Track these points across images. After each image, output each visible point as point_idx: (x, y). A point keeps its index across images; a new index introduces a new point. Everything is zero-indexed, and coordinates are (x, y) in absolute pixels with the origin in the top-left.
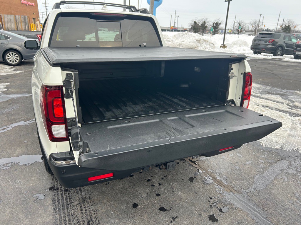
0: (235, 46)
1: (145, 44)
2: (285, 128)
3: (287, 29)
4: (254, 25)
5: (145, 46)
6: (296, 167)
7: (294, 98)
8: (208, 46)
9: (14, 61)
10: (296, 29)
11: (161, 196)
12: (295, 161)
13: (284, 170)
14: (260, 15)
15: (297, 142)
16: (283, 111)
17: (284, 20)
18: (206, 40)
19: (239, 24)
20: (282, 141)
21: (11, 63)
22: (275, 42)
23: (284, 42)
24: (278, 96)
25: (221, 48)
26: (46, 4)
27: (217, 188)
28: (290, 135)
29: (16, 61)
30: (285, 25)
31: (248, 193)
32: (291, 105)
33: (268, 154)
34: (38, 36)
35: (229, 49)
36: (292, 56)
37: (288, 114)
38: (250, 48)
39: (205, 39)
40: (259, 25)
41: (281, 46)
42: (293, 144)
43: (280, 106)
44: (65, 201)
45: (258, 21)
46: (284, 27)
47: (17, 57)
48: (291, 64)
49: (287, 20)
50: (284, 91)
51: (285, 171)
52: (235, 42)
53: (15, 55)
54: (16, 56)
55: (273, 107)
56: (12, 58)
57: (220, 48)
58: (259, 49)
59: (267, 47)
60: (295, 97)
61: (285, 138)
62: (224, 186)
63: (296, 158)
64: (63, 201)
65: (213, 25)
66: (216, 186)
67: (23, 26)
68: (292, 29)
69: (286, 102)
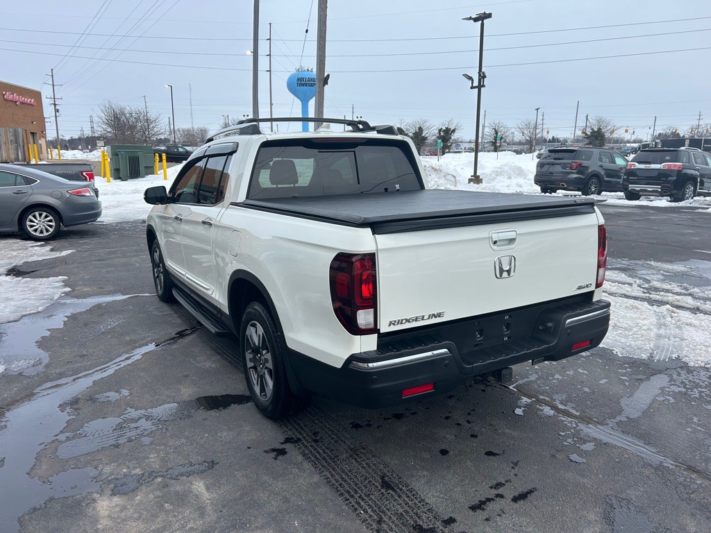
0: (499, 178)
1: (397, 186)
2: (648, 325)
3: (596, 138)
4: (525, 131)
5: (398, 190)
6: (682, 383)
7: (648, 274)
8: (442, 181)
9: (44, 231)
10: (615, 136)
11: (480, 437)
12: (679, 374)
13: (665, 387)
14: (537, 109)
15: (674, 346)
16: (635, 298)
17: (587, 119)
18: (438, 168)
19: (495, 129)
20: (649, 346)
21: (37, 234)
22: (584, 167)
23: (601, 166)
24: (617, 272)
25: (472, 183)
26: (54, 98)
27: (565, 421)
28: (659, 336)
29: (47, 231)
30: (592, 129)
31: (616, 423)
32: (647, 286)
33: (630, 368)
34: (84, 174)
35: (488, 185)
36: (622, 194)
37: (646, 303)
38: (533, 182)
39: (434, 166)
40: (537, 131)
41: (596, 175)
42: (668, 350)
43: (626, 289)
44: (325, 455)
45: (533, 123)
46: (589, 132)
47: (50, 221)
48: (622, 210)
49: (594, 118)
50: (625, 263)
51: (667, 389)
52: (499, 170)
53: (46, 217)
54: (48, 219)
55: (615, 292)
56: (39, 223)
57: (469, 183)
58: (551, 182)
59: (569, 178)
60: (650, 272)
61: (653, 340)
62: (575, 417)
63: (679, 370)
64: (320, 455)
65: (440, 134)
66: (563, 419)
67: (10, 151)
68: (607, 135)
69: (635, 282)
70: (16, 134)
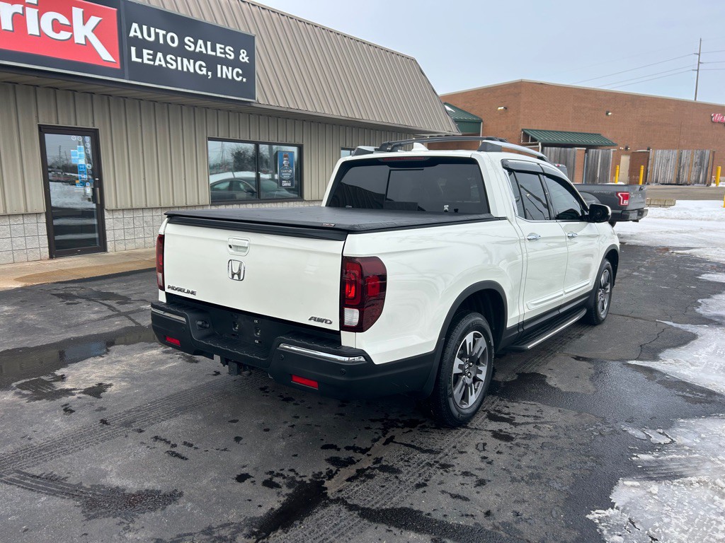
1: (446, 207)
5: (446, 211)
34: (619, 194)
67: (692, 173)
70: (702, 157)
